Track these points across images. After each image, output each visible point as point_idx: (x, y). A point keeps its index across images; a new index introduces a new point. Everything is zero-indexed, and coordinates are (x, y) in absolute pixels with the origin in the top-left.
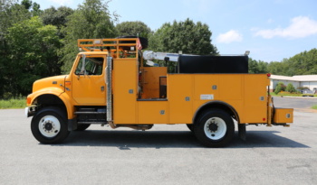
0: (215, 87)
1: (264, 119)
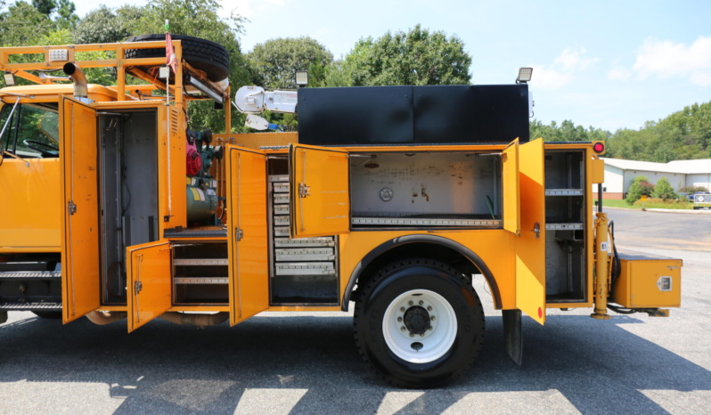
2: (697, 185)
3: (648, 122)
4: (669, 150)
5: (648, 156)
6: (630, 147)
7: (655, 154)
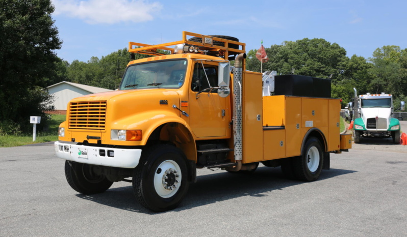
0: (313, 113)
1: (339, 146)
3: (93, 58)
4: (111, 80)
5: (97, 83)
6: (84, 76)
7: (102, 82)
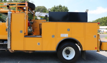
0: (69, 30)
1: (96, 48)
2: (100, 30)
